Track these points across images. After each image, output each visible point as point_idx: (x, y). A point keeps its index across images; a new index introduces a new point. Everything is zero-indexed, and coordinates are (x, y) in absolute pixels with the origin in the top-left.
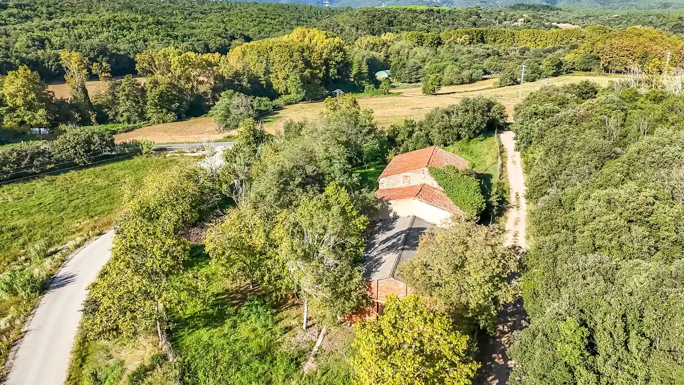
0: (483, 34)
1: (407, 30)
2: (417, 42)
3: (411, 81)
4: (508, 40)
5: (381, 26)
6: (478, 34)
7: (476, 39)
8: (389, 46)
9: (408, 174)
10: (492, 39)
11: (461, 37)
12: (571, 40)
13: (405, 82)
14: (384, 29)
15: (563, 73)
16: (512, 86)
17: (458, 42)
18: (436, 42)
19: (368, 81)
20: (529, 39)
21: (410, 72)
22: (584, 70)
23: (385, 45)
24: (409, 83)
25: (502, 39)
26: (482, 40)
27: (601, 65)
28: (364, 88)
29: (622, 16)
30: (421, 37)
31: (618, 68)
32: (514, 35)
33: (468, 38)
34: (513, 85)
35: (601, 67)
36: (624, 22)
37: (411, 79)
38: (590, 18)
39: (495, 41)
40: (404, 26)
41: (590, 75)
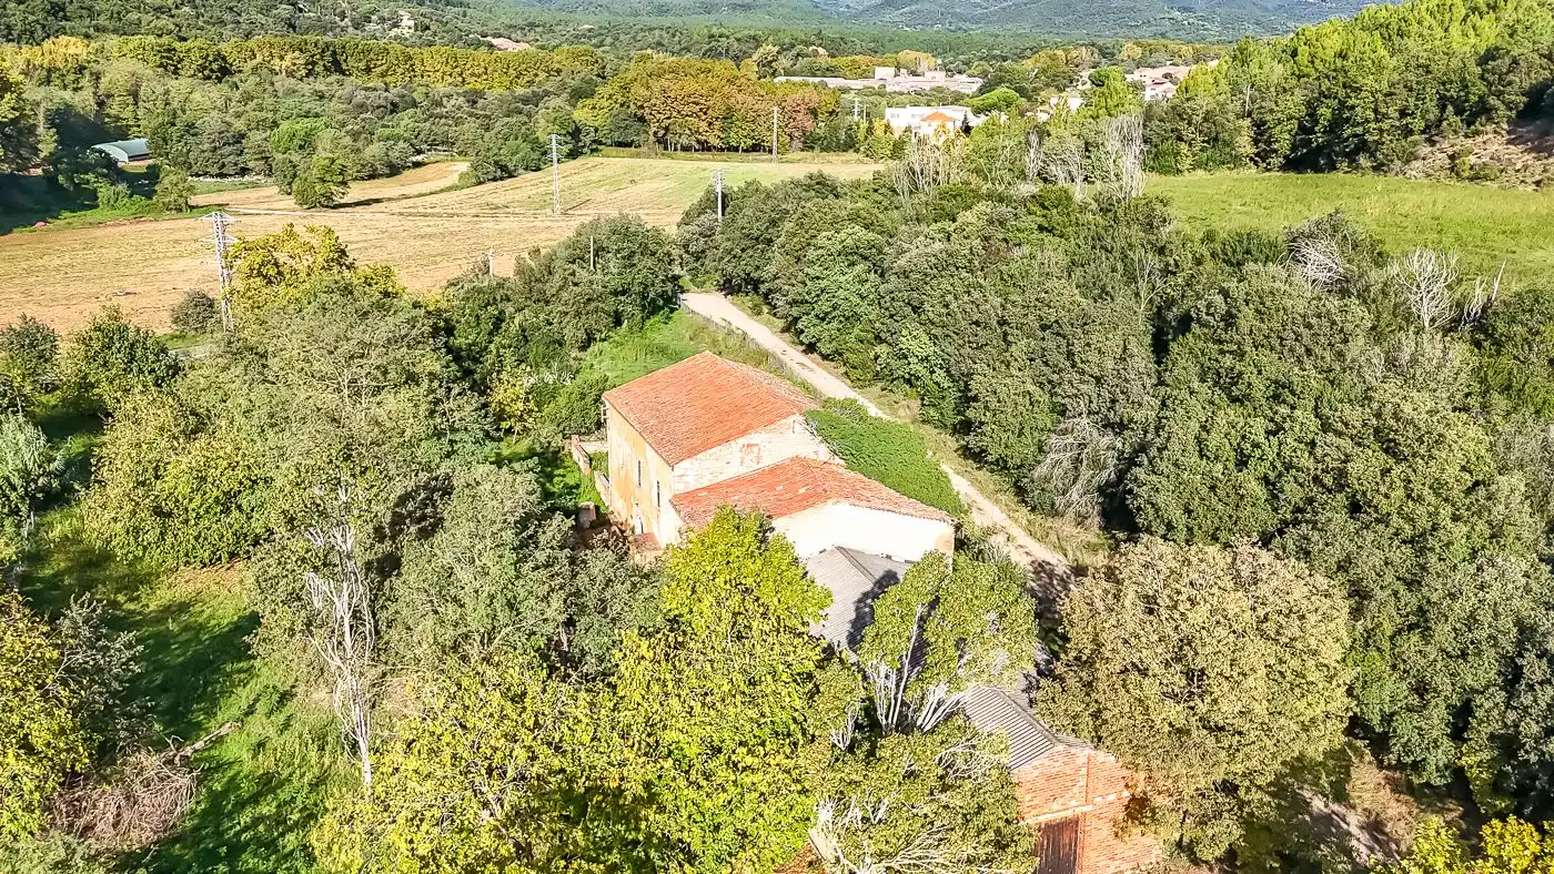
0: (334, 53)
1: (115, 31)
2: (161, 65)
3: (225, 171)
4: (400, 71)
5: (31, 18)
6: (323, 51)
7: (321, 63)
8: (97, 77)
9: (753, 438)
10: (362, 65)
11: (282, 58)
12: (536, 75)
13: (205, 174)
14: (44, 27)
15: (585, 150)
16: (500, 183)
17: (277, 68)
18: (215, 66)
19: (104, 176)
20: (448, 69)
21: (215, 148)
22: (620, 144)
23: (87, 72)
24: (217, 176)
25: (384, 67)
26: (337, 67)
27: (651, 133)
28: (94, 195)
29: (601, 28)
30: (169, 51)
31: (684, 141)
32: (411, 58)
33: (302, 62)
34: (502, 179)
35: (652, 138)
36: (609, 40)
37: (223, 165)
38: (537, 29)
39: (368, 70)
40: (102, 21)
41: (638, 155)
